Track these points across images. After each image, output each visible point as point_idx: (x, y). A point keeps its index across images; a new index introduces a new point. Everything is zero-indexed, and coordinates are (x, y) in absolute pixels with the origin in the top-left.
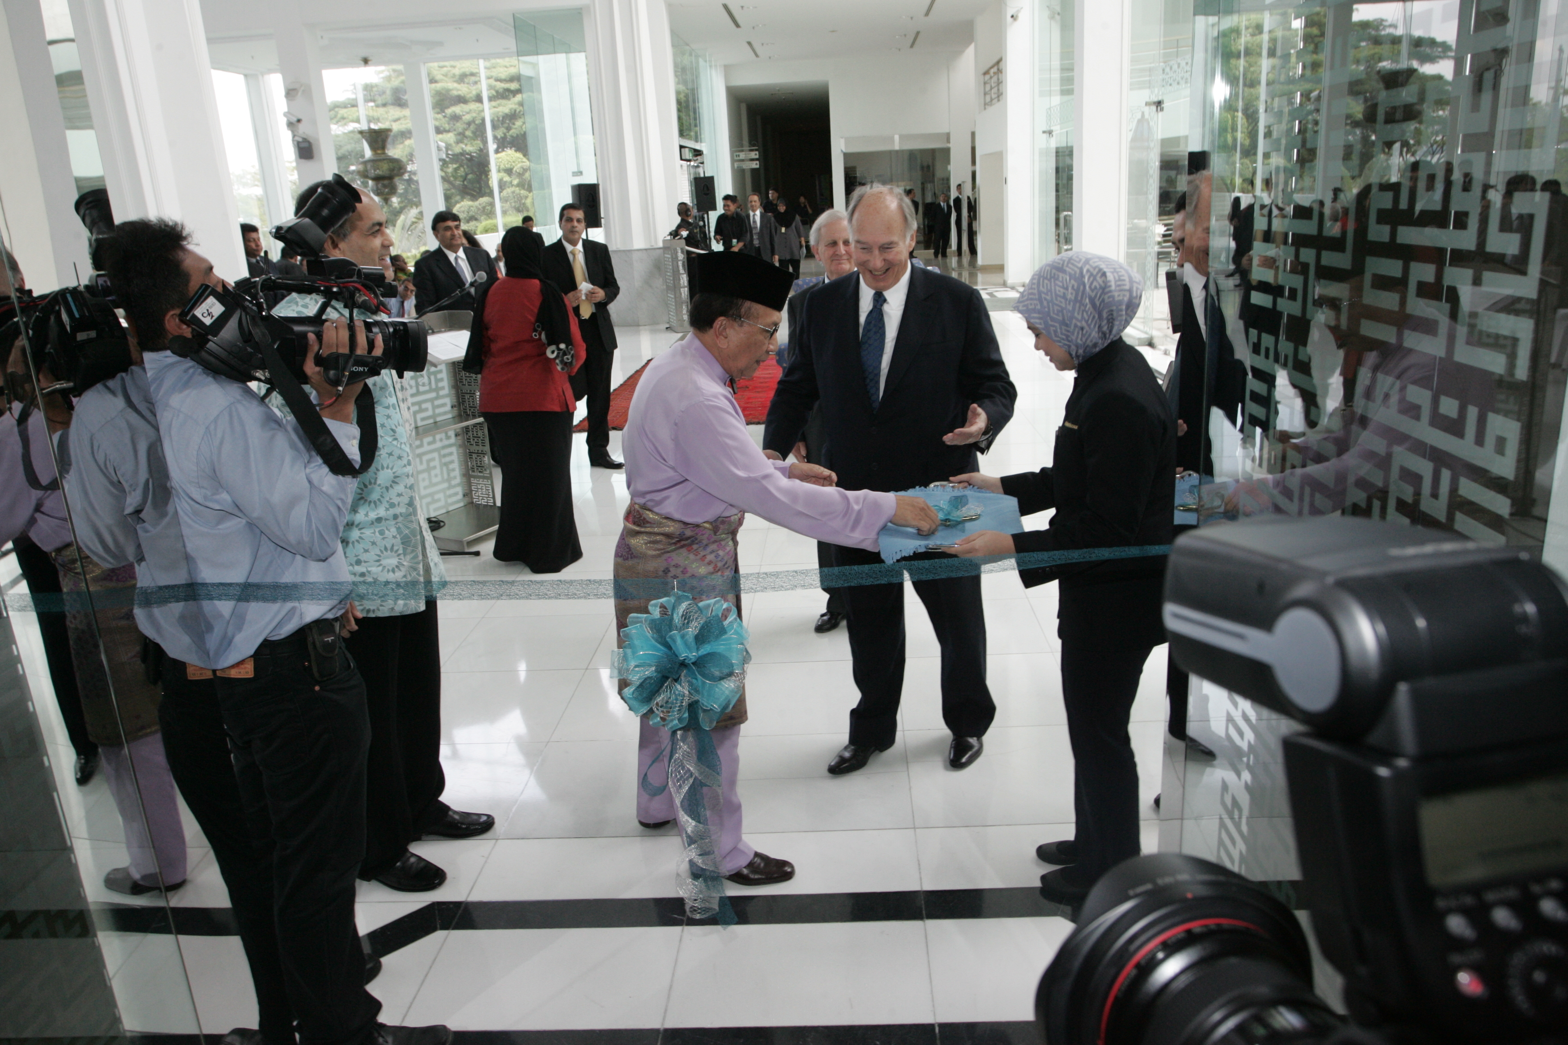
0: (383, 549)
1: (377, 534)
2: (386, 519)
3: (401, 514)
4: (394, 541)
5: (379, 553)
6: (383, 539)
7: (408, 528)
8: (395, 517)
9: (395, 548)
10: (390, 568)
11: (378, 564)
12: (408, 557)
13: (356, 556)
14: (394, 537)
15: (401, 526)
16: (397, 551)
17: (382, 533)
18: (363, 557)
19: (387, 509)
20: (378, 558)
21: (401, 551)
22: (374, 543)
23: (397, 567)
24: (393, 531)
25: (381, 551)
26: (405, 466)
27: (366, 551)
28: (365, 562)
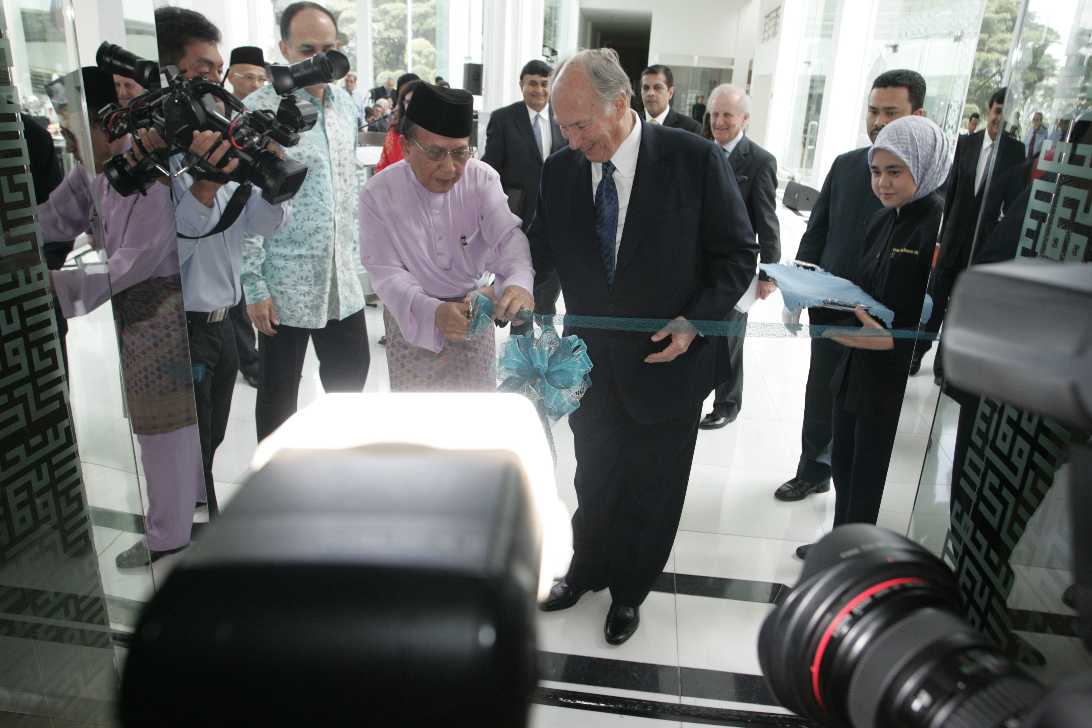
0: (299, 278)
1: (297, 266)
2: (306, 257)
3: (317, 255)
4: (309, 274)
5: (296, 280)
6: (301, 270)
7: (321, 267)
8: (313, 257)
9: (309, 279)
10: (302, 293)
11: (294, 287)
12: (317, 288)
13: (280, 279)
14: (310, 271)
15: (316, 264)
16: (310, 281)
17: (301, 266)
18: (285, 280)
19: (308, 250)
20: (294, 283)
21: (312, 282)
22: (293, 272)
23: (308, 293)
24: (310, 266)
25: (298, 279)
26: (326, 221)
27: (287, 276)
28: (285, 284)
